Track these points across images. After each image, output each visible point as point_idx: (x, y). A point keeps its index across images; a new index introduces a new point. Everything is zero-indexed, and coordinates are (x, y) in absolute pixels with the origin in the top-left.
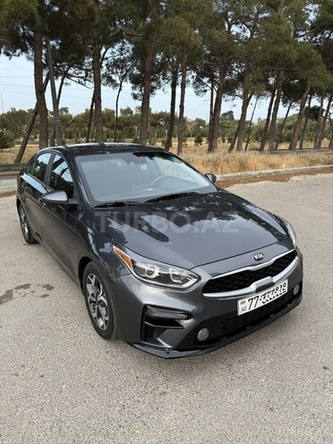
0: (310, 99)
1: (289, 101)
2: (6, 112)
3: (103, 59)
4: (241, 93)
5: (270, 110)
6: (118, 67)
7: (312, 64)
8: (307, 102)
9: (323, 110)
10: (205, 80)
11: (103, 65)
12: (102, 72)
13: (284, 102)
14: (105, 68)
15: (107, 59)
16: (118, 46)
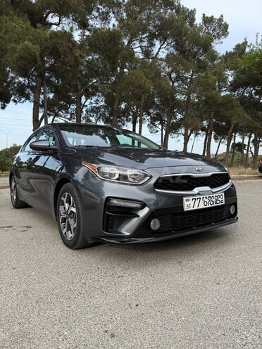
0: (235, 137)
1: (219, 138)
2: (9, 147)
3: (84, 106)
4: (183, 132)
5: (205, 144)
6: (94, 112)
7: (233, 106)
8: (233, 139)
9: (245, 145)
10: (157, 123)
11: (84, 110)
12: (83, 115)
13: (216, 139)
14: (85, 112)
15: (86, 106)
16: (94, 99)
